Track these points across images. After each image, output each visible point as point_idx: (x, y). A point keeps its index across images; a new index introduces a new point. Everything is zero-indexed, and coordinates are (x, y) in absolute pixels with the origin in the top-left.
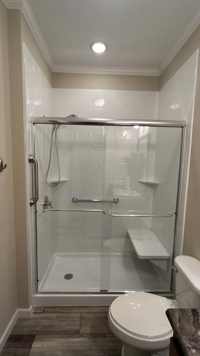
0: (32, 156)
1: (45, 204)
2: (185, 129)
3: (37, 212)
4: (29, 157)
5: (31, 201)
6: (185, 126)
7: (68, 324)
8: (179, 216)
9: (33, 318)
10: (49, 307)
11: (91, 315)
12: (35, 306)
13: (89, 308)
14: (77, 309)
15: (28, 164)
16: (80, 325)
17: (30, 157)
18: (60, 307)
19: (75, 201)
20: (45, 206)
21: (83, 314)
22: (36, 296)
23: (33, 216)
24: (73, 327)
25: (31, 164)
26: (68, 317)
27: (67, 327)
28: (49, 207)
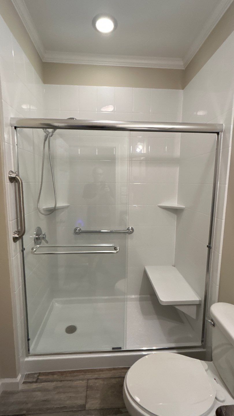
0: (15, 173)
1: (37, 238)
2: (222, 135)
3: (24, 250)
4: (9, 174)
5: (15, 235)
6: (222, 132)
7: (70, 397)
8: (213, 250)
9: (23, 391)
10: (45, 373)
11: (101, 382)
12: (26, 373)
13: (97, 372)
14: (82, 375)
15: (8, 184)
16: (86, 397)
17: (11, 175)
18: (59, 372)
19: (78, 232)
20: (38, 240)
21: (90, 381)
22: (27, 359)
23: (19, 255)
24: (76, 402)
25: (13, 184)
26: (70, 387)
27: (68, 402)
28: (43, 241)
